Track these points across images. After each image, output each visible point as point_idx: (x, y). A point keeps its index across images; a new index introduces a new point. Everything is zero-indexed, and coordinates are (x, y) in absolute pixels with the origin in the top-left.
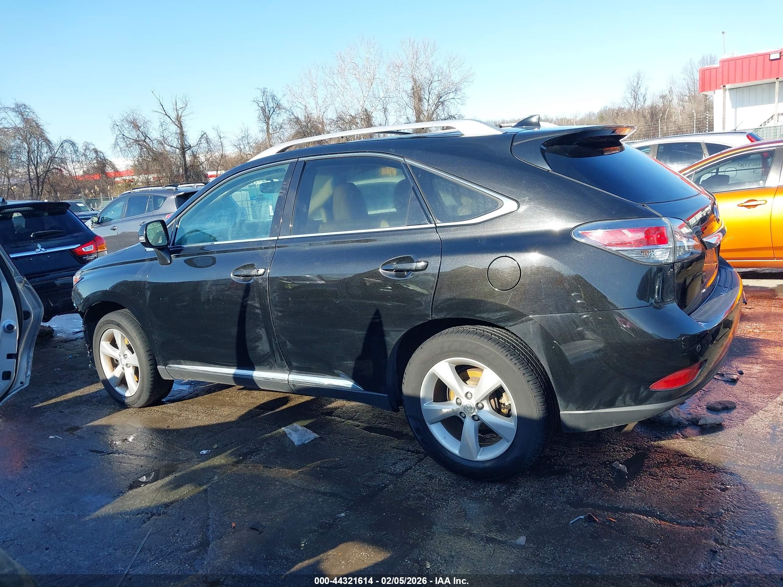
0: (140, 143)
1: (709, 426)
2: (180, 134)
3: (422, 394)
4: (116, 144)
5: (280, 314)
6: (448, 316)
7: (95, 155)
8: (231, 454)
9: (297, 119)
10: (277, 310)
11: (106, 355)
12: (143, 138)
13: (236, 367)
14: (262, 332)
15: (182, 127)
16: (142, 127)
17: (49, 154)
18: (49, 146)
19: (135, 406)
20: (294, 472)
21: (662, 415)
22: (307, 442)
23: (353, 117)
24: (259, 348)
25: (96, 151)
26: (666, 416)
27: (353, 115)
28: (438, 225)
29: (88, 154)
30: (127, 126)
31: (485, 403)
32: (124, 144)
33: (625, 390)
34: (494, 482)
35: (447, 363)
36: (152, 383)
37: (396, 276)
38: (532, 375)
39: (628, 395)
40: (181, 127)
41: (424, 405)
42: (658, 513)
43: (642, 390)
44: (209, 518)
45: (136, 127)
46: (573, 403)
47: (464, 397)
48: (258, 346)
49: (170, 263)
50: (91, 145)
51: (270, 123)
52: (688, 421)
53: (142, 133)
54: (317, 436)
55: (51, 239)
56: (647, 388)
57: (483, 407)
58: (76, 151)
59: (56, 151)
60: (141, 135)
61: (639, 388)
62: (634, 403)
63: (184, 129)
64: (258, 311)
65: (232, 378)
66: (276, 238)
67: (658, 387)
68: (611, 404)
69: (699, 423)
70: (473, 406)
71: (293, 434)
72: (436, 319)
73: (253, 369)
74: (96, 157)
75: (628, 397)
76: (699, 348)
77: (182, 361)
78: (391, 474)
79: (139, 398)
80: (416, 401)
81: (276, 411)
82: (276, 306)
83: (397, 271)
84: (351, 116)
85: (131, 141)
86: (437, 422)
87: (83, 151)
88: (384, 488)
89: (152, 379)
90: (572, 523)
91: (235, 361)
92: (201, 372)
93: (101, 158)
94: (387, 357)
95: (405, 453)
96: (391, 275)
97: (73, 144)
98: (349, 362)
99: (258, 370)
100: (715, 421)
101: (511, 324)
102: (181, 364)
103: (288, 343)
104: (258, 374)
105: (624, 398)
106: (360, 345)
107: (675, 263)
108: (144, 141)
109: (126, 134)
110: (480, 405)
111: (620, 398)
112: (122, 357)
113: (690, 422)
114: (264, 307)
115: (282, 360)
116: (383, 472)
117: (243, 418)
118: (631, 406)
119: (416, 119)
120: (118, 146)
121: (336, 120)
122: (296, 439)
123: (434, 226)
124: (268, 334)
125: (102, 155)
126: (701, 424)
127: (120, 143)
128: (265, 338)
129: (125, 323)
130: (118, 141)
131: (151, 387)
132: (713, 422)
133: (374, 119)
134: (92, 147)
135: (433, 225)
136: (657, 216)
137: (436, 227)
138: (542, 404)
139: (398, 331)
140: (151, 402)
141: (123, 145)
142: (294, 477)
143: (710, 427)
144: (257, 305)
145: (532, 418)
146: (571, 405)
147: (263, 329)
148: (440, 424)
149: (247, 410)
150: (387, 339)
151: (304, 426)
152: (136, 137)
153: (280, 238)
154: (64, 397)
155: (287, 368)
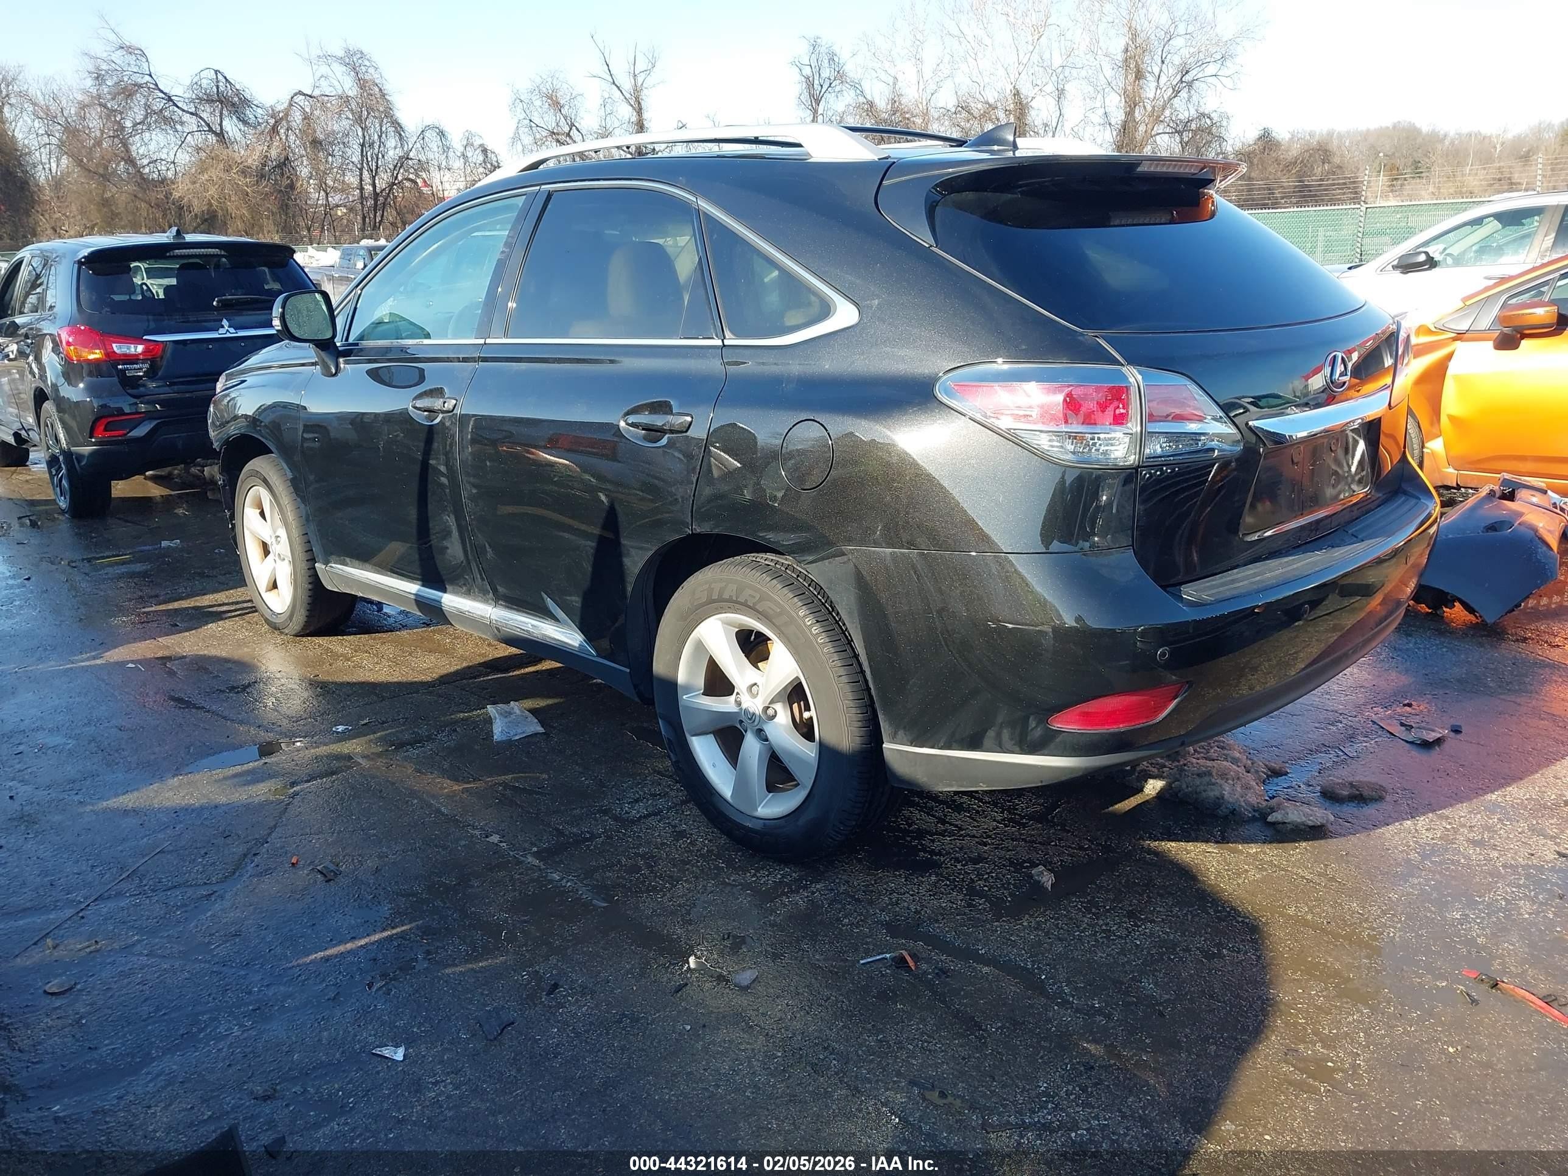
0: (560, 137)
1: (1289, 827)
2: (637, 124)
3: (682, 677)
4: (516, 138)
5: (474, 491)
6: (716, 531)
7: (481, 158)
8: (380, 739)
9: (871, 104)
10: (469, 483)
11: (252, 533)
12: (566, 129)
13: (420, 583)
14: (451, 521)
15: (641, 109)
16: (567, 107)
17: (399, 152)
18: (400, 135)
19: (286, 631)
20: (456, 787)
21: (1205, 791)
22: (517, 738)
23: (990, 105)
24: (449, 551)
25: (485, 151)
26: (1211, 794)
27: (991, 101)
28: (727, 342)
29: (469, 154)
30: (538, 103)
31: (779, 707)
32: (531, 138)
33: (1000, 719)
34: (784, 861)
35: (720, 623)
36: (310, 593)
37: (645, 438)
38: (852, 665)
39: (1005, 731)
40: (639, 111)
41: (684, 697)
42: (1043, 977)
43: (1032, 723)
44: (267, 842)
45: (556, 105)
46: (905, 728)
47: (746, 693)
48: (447, 548)
49: (336, 373)
50: (477, 137)
51: (820, 111)
52: (1254, 811)
53: (565, 118)
54: (540, 729)
55: (250, 313)
56: (1044, 720)
57: (774, 717)
58: (446, 149)
59: (410, 147)
60: (562, 122)
61: (1026, 719)
62: (1018, 749)
63: (645, 115)
64: (444, 480)
65: (414, 602)
66: (482, 341)
67: (1065, 724)
68: (974, 744)
69: (1270, 819)
70: (757, 713)
71: (498, 720)
72: (699, 534)
73: (445, 591)
74: (484, 162)
75: (1006, 734)
76: (1163, 654)
77: (348, 560)
78: (616, 818)
79: (291, 617)
80: (671, 687)
81: (511, 674)
82: (468, 474)
83: (647, 428)
84: (988, 103)
85: (545, 133)
86: (707, 734)
87: (462, 149)
88: (587, 840)
89: (310, 587)
90: (863, 964)
91: (419, 571)
92: (373, 583)
93: (492, 165)
94: (626, 598)
95: (669, 786)
96: (636, 436)
97: (442, 134)
98: (573, 598)
99: (450, 593)
100: (1304, 819)
101: (811, 558)
102: (346, 565)
103: (489, 549)
104: (451, 601)
105: (999, 735)
106: (588, 567)
107: (1139, 466)
108: (568, 135)
109: (537, 120)
110: (770, 712)
111: (991, 733)
112: (273, 539)
113: (1257, 814)
114: (452, 474)
115: (483, 579)
116: (605, 812)
117: (446, 680)
118: (1013, 752)
119: (1123, 118)
120: (519, 142)
121: (953, 110)
122: (499, 730)
123: (721, 344)
124: (459, 526)
125: (495, 159)
126: (1273, 820)
127: (523, 137)
128: (455, 534)
129: (275, 479)
130: (520, 132)
131: (309, 600)
132: (1299, 820)
133: (1033, 113)
134: (477, 142)
135: (719, 342)
136: (1115, 362)
137: (724, 346)
138: (860, 723)
139: (641, 548)
140: (312, 628)
141: (527, 140)
142: (451, 796)
143: (1292, 830)
144: (443, 468)
145: (840, 748)
146: (901, 733)
147: (452, 517)
148: (711, 737)
149: (465, 664)
150: (627, 561)
151: (530, 711)
152: (554, 125)
153: (488, 341)
154: (196, 601)
155: (491, 595)
